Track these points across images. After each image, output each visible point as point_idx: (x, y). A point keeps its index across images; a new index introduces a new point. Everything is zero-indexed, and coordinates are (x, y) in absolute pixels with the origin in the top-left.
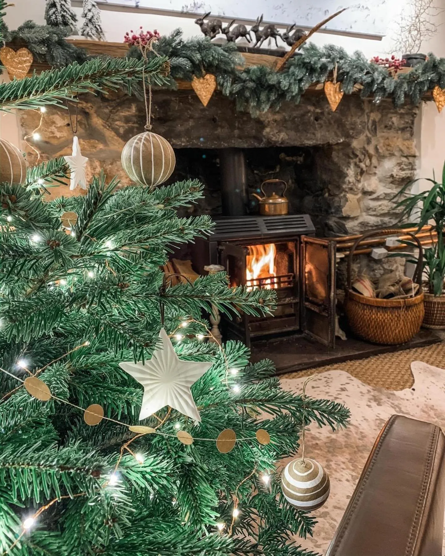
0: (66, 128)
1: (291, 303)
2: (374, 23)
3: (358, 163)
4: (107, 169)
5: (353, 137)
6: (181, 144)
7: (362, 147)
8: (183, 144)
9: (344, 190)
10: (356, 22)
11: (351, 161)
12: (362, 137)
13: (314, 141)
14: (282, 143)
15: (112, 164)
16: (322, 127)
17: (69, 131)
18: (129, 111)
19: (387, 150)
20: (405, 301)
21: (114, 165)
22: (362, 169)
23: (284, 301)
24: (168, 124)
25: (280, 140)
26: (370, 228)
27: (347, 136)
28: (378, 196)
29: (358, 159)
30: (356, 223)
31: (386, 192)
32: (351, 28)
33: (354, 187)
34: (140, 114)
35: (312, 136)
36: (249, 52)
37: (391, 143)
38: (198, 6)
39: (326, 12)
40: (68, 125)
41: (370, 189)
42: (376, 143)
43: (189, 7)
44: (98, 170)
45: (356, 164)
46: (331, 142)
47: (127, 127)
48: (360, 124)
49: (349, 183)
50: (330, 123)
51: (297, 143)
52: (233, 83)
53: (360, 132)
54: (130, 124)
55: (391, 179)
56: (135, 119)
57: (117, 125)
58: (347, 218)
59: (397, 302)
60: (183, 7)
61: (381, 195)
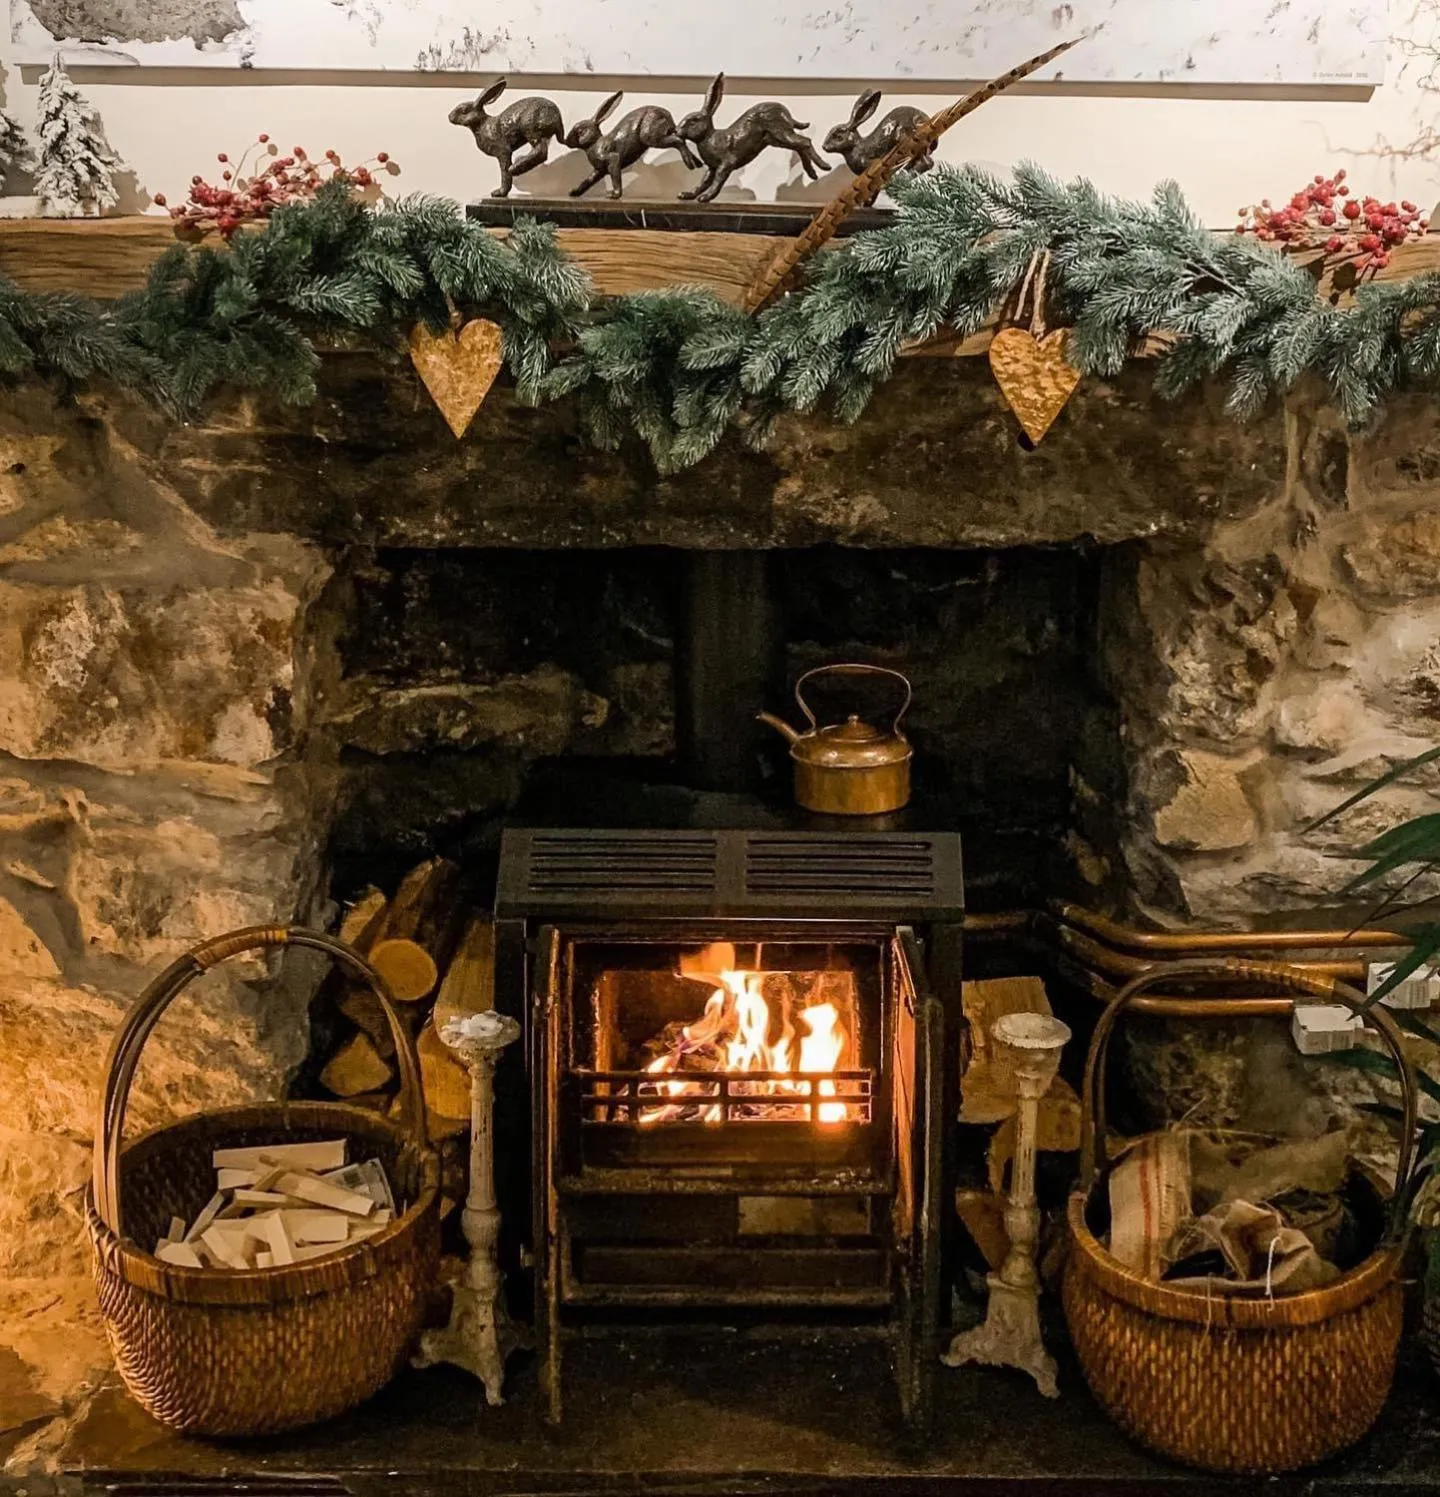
0: (10, 478)
1: (854, 1195)
2: (1314, 33)
3: (1231, 627)
4: (149, 620)
5: (1212, 515)
6: (430, 538)
7: (1260, 555)
8: (438, 536)
9: (1163, 735)
10: (1213, 40)
11: (1199, 615)
12: (1269, 514)
13: (1016, 531)
14: (860, 536)
15: (168, 602)
16: (1050, 473)
17: (19, 489)
18: (229, 423)
19: (1404, 567)
20: (1229, 1308)
21: (179, 603)
22: (1252, 653)
23: (828, 1179)
24: (379, 463)
25: (854, 519)
26: (1307, 905)
27: (1185, 508)
28: (1349, 771)
29: (1230, 608)
30: (1234, 874)
31: (1393, 752)
32: (1190, 66)
33: (1215, 727)
34: (274, 430)
35: (1003, 510)
36: (650, 226)
37: (1423, 540)
38: (484, 44)
39: (1057, 14)
40: (19, 468)
41: (1301, 738)
42: (1340, 540)
43: (446, 54)
44: (119, 621)
45: (1220, 630)
46: (1097, 534)
47: (225, 477)
48: (1256, 460)
49: (1187, 708)
50: (1096, 458)
51: (931, 537)
52: (552, 363)
53: (1254, 493)
54: (238, 466)
55: (1424, 698)
56: (252, 448)
57: (188, 468)
58: (1185, 852)
59: (1194, 1303)
60: (422, 56)
61: (1364, 765)
